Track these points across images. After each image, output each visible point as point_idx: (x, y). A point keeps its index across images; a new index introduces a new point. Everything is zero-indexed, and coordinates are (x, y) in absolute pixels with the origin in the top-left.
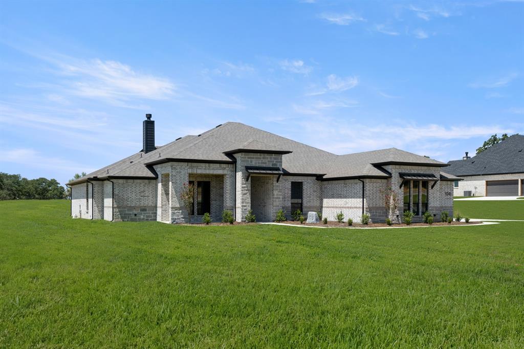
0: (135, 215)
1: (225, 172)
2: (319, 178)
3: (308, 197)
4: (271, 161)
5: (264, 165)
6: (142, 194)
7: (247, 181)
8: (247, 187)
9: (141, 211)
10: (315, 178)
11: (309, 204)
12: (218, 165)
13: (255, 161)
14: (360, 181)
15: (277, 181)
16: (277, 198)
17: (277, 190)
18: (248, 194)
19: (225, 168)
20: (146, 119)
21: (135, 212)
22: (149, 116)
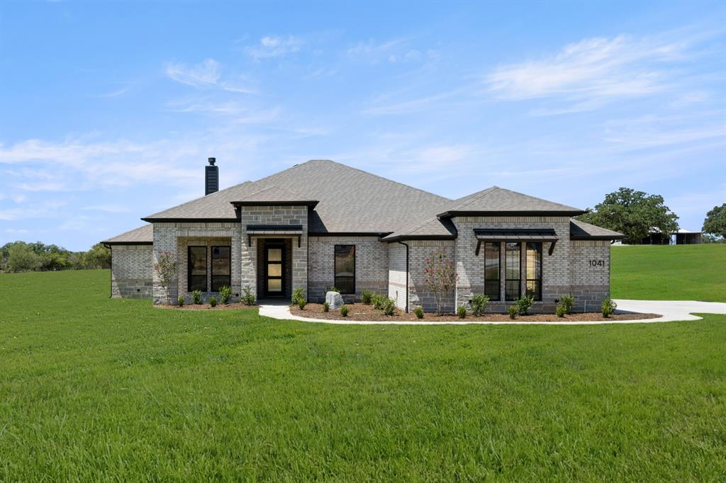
0: (139, 290)
1: (229, 234)
2: (382, 238)
3: (364, 268)
4: (289, 217)
5: (278, 223)
6: (147, 264)
7: (250, 246)
8: (250, 254)
9: (145, 285)
10: (376, 238)
11: (365, 279)
12: (219, 225)
13: (262, 218)
14: (403, 245)
15: (299, 247)
16: (299, 270)
17: (299, 258)
18: (251, 264)
19: (230, 228)
20: (208, 164)
21: (138, 287)
22: (212, 161)
